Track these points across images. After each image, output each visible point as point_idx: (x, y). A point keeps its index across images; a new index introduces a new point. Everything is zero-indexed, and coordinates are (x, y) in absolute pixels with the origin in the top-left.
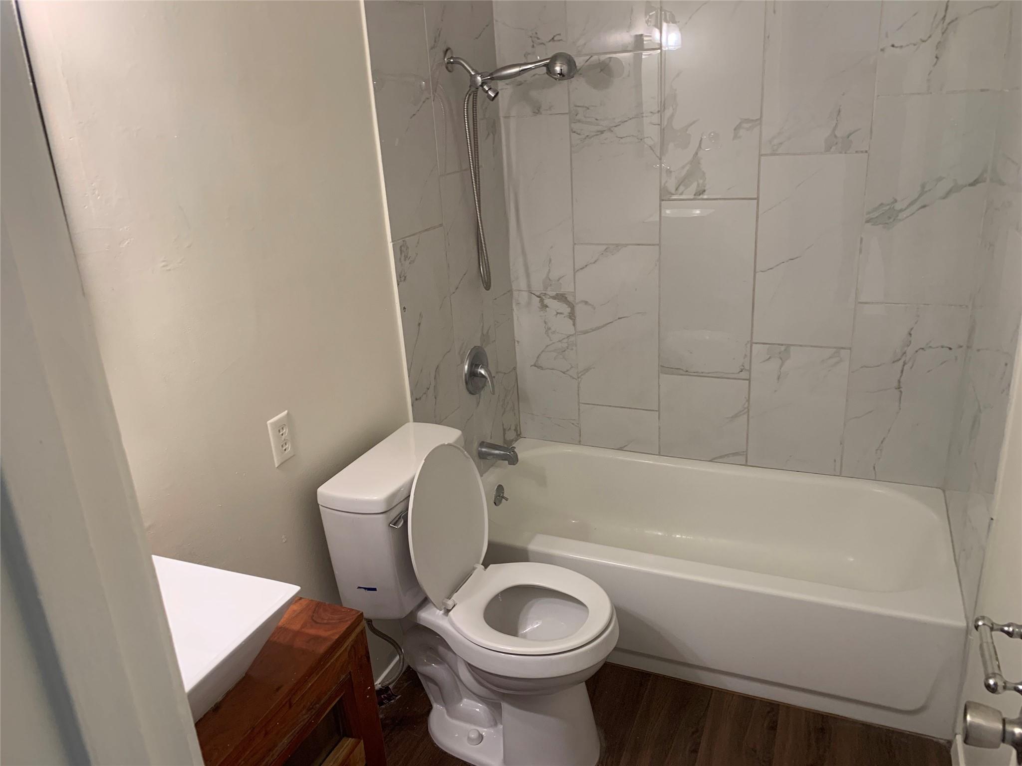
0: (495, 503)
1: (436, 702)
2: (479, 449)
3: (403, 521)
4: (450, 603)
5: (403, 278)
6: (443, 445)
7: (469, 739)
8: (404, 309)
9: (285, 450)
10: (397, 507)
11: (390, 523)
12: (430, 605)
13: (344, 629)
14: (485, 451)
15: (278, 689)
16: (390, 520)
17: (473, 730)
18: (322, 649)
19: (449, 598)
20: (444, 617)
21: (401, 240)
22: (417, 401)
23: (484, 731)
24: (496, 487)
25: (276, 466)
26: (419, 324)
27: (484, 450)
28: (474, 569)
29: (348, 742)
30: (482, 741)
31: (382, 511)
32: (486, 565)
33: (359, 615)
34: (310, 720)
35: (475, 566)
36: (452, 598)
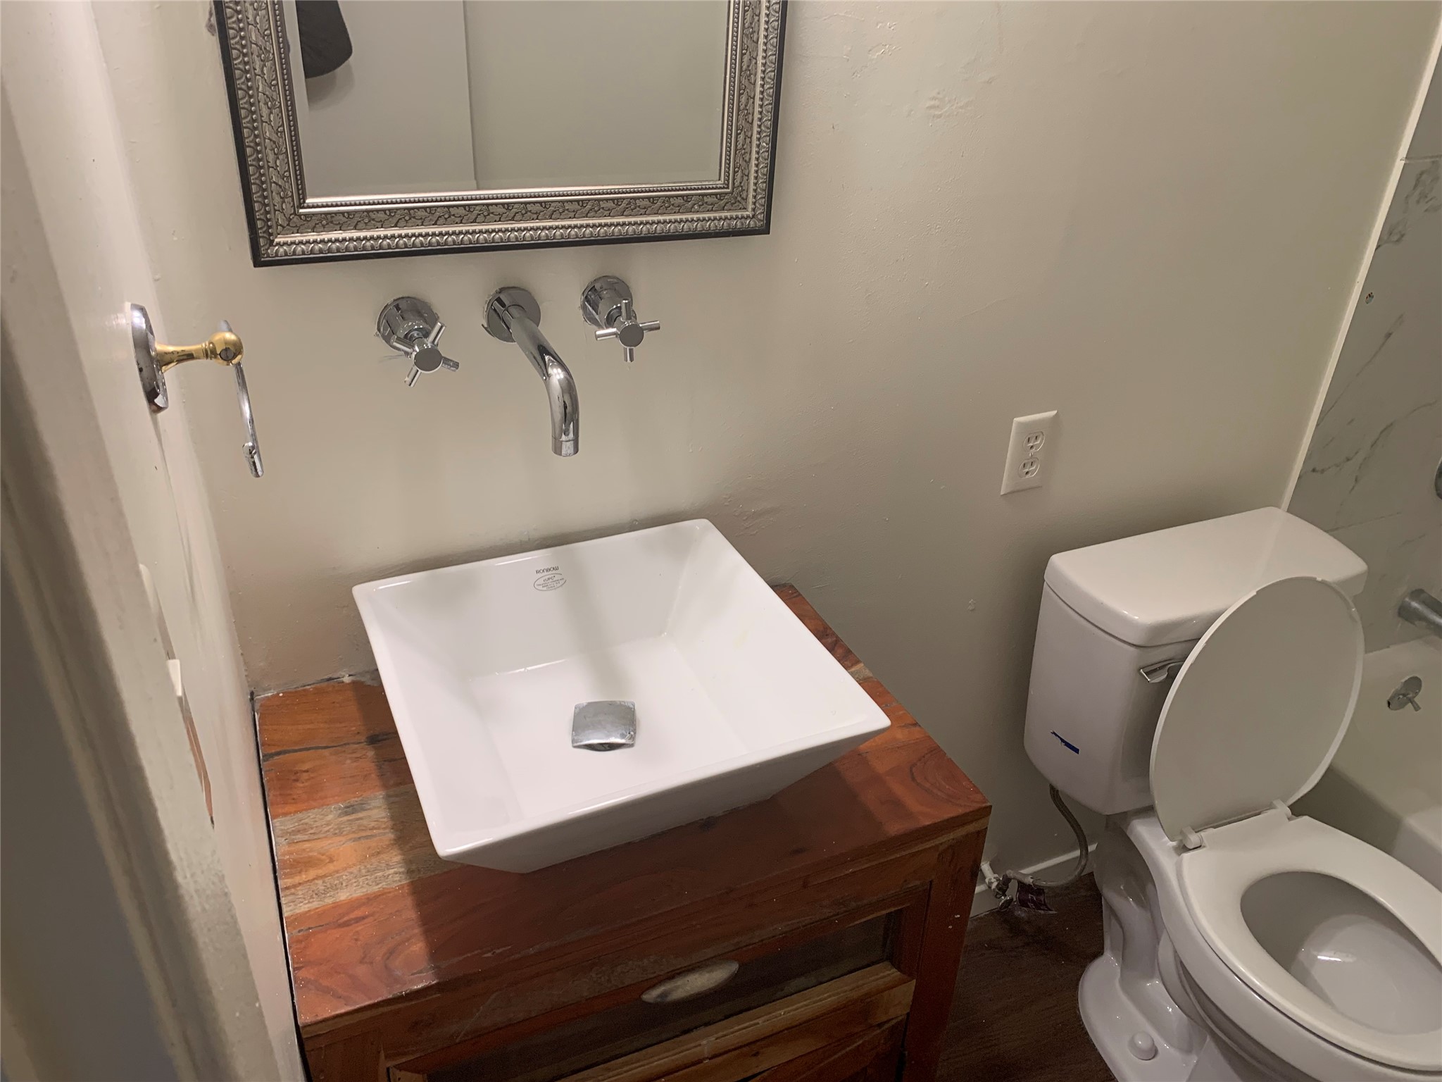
0: (1389, 703)
1: (1113, 949)
2: (1407, 599)
3: (1166, 675)
4: (1193, 839)
5: (1395, 238)
6: (1314, 580)
7: (1133, 1044)
8: (1367, 296)
9: (1027, 473)
10: (1168, 647)
11: (1143, 668)
12: (1154, 820)
13: (946, 816)
14: (1415, 609)
15: (798, 851)
16: (1142, 664)
17: (1147, 1034)
18: (894, 828)
19: (1197, 830)
20: (1174, 855)
21: (1428, 160)
22: (1314, 474)
23: (1163, 1046)
24: (1407, 678)
25: (1002, 493)
26: (1389, 335)
27: (1415, 604)
28: (1271, 806)
29: (887, 973)
30: (1154, 1057)
31: (1135, 643)
32: (1298, 809)
33: (986, 807)
34: (834, 918)
35: (1275, 802)
36: (1202, 834)
